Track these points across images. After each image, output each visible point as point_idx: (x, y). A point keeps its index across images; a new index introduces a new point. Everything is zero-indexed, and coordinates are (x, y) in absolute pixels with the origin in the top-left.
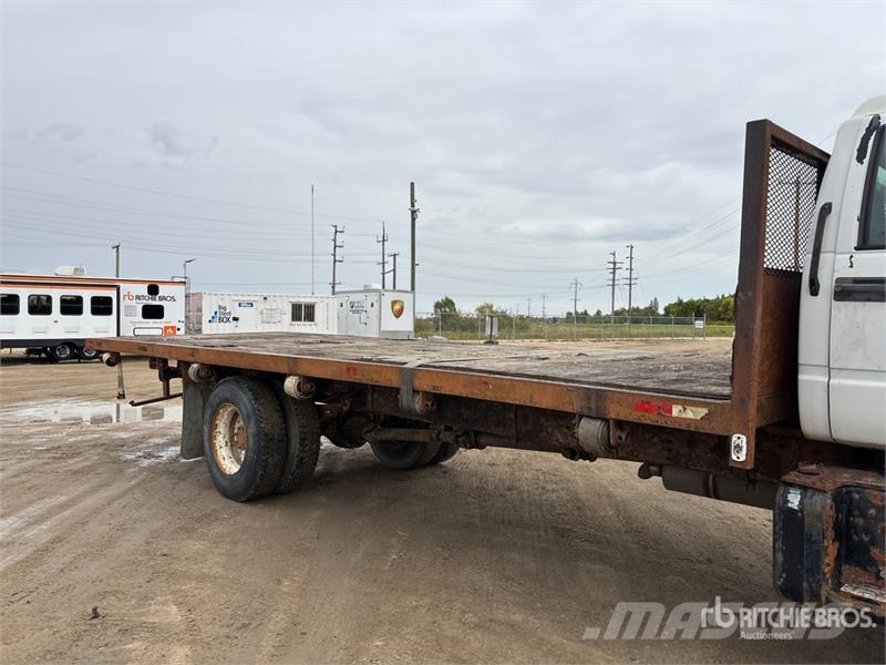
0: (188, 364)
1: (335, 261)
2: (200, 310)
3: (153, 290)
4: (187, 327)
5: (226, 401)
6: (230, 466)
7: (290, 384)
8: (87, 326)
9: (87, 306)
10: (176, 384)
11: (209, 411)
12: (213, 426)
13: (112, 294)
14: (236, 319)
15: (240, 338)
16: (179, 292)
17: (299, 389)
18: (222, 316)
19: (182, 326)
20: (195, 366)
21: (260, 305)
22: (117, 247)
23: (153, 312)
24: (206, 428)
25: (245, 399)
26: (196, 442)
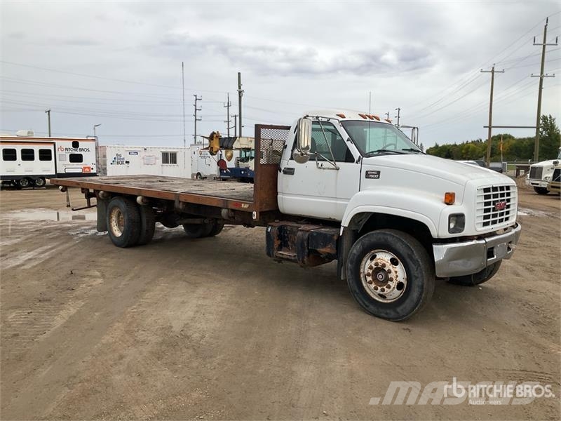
0: (99, 191)
1: (196, 120)
2: (105, 156)
3: (76, 144)
4: (98, 168)
5: (115, 207)
6: (118, 234)
7: (139, 199)
8: (38, 167)
9: (37, 155)
10: (94, 200)
11: (108, 211)
12: (110, 218)
13: (51, 147)
14: (127, 162)
15: (123, 179)
16: (91, 145)
17: (142, 200)
18: (119, 160)
19: (94, 167)
20: (102, 192)
21: (142, 154)
22: (49, 112)
23: (76, 158)
24: (107, 218)
25: (123, 205)
26: (103, 224)
